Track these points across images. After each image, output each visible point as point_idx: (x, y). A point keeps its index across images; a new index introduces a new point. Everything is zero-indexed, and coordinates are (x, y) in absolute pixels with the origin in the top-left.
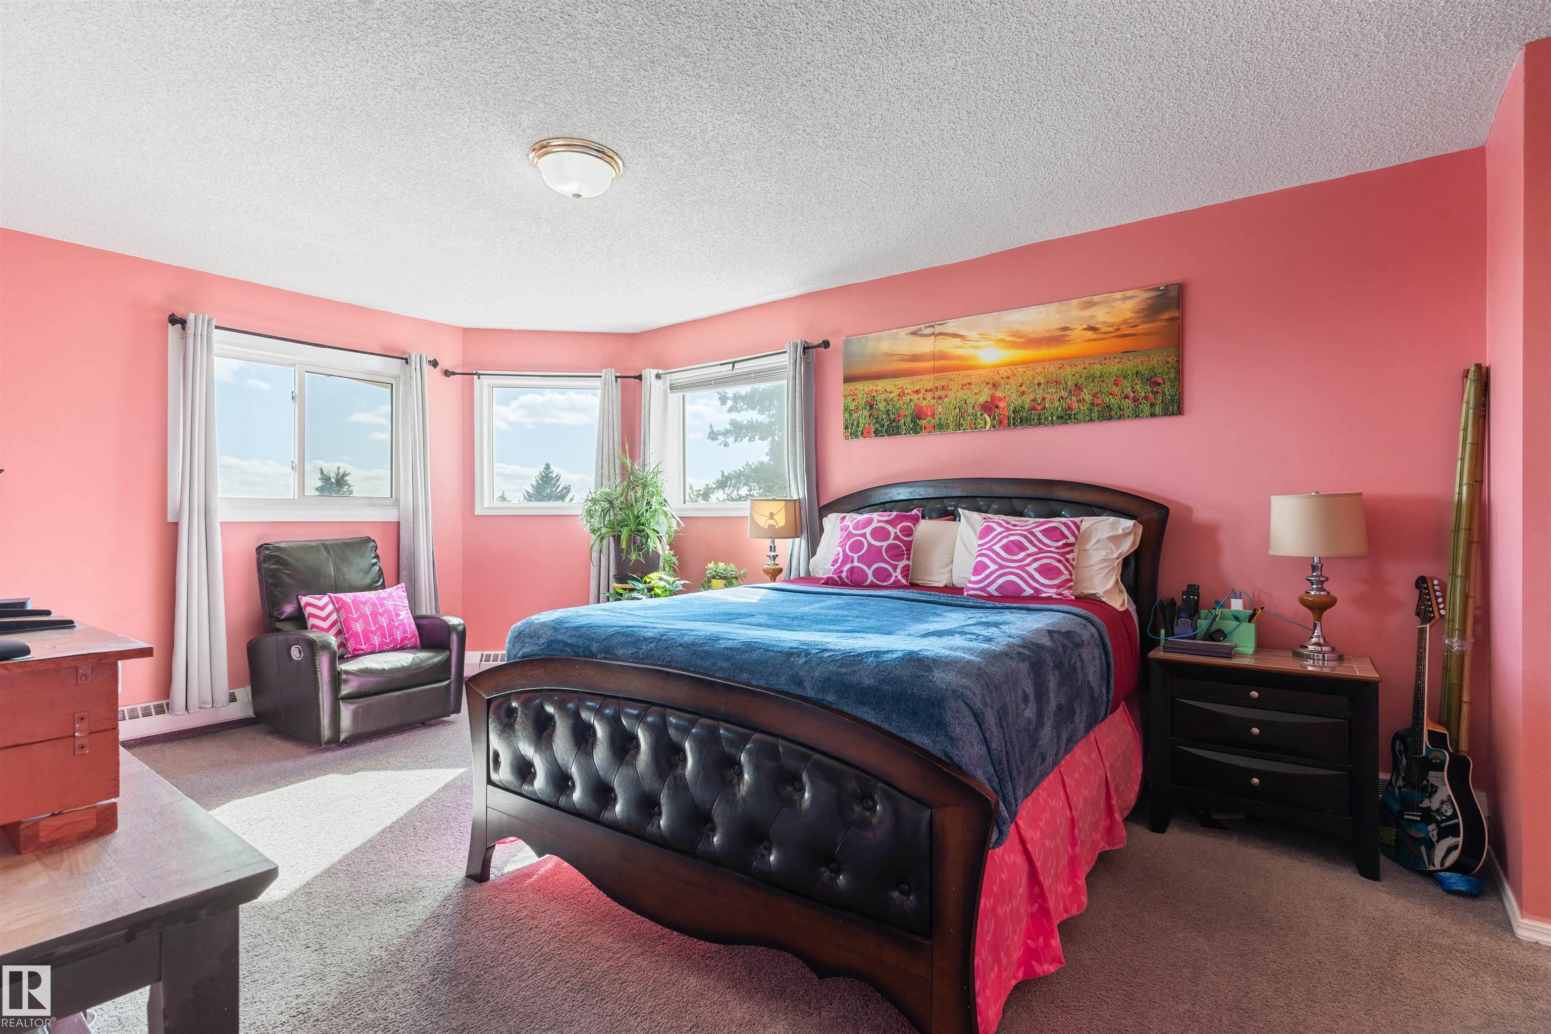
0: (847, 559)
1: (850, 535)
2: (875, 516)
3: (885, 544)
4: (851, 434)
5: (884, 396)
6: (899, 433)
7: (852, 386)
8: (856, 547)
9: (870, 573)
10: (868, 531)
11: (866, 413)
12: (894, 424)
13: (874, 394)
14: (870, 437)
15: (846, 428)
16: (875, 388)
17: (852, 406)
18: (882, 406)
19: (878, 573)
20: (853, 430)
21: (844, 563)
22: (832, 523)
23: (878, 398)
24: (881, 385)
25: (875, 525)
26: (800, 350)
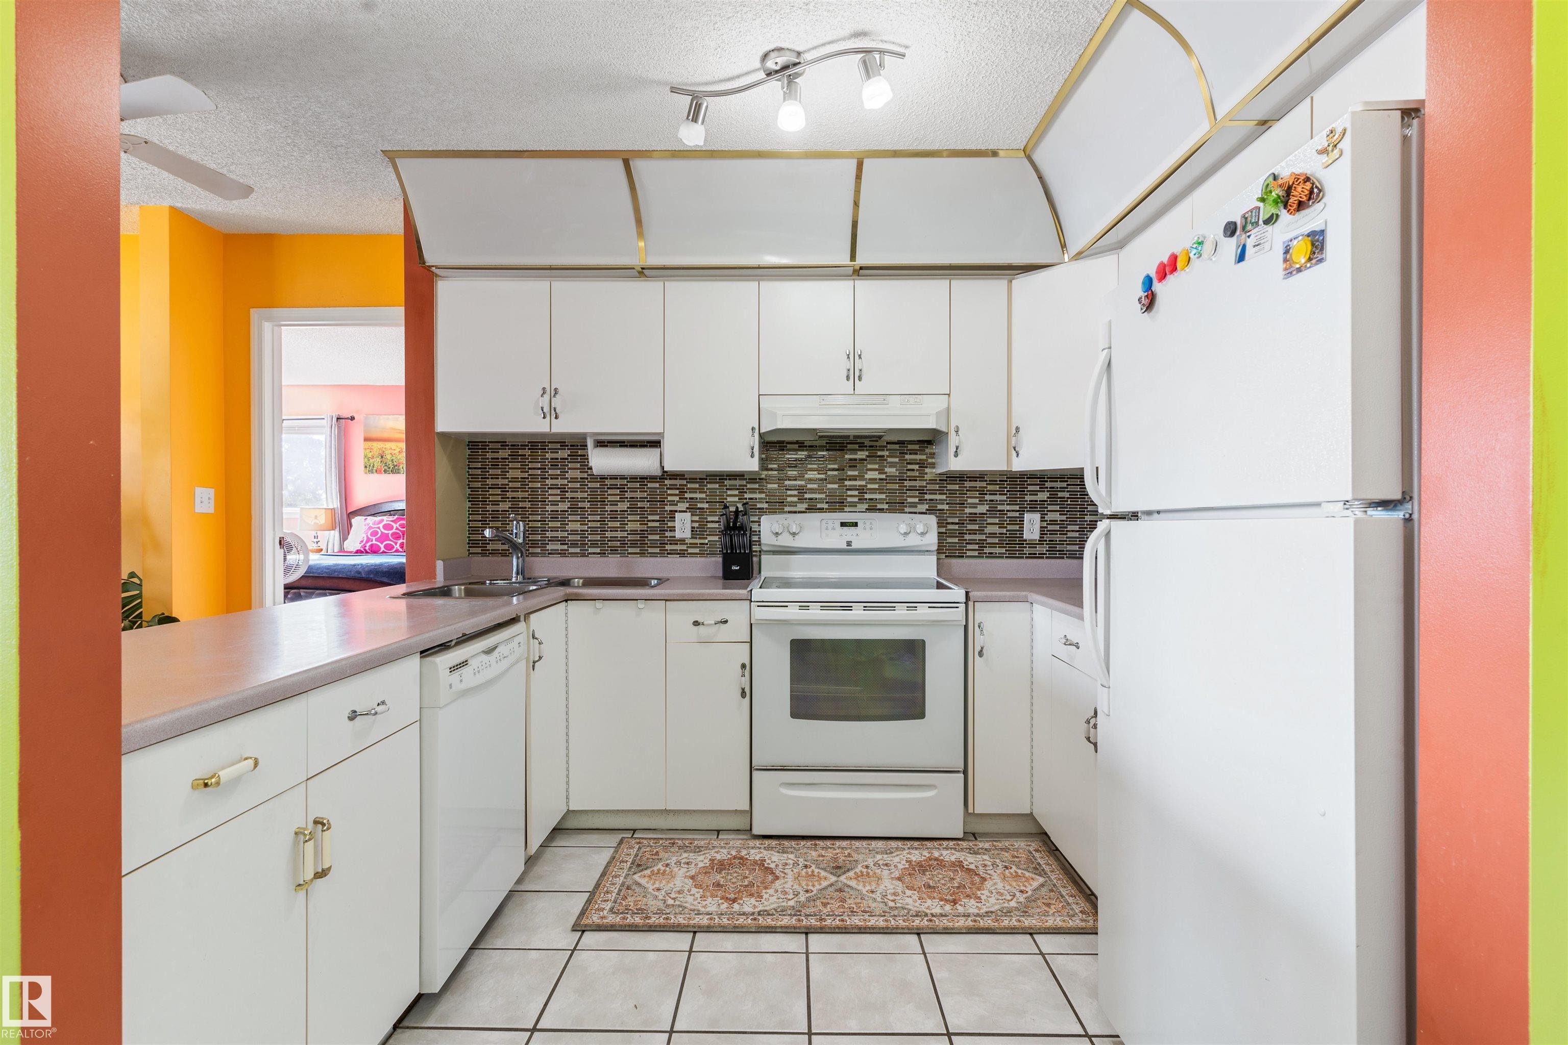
0: (368, 540)
1: (370, 528)
2: (385, 518)
3: (391, 532)
4: (369, 471)
5: (390, 451)
6: (399, 473)
7: (369, 444)
8: (374, 534)
9: (382, 546)
10: (381, 526)
11: (379, 460)
12: (396, 468)
13: (384, 450)
14: (381, 473)
15: (366, 467)
16: (385, 447)
17: (370, 455)
18: (389, 457)
19: (386, 547)
20: (370, 469)
21: (367, 542)
22: (357, 521)
23: (386, 452)
24: (388, 445)
25: (385, 522)
26: (335, 419)
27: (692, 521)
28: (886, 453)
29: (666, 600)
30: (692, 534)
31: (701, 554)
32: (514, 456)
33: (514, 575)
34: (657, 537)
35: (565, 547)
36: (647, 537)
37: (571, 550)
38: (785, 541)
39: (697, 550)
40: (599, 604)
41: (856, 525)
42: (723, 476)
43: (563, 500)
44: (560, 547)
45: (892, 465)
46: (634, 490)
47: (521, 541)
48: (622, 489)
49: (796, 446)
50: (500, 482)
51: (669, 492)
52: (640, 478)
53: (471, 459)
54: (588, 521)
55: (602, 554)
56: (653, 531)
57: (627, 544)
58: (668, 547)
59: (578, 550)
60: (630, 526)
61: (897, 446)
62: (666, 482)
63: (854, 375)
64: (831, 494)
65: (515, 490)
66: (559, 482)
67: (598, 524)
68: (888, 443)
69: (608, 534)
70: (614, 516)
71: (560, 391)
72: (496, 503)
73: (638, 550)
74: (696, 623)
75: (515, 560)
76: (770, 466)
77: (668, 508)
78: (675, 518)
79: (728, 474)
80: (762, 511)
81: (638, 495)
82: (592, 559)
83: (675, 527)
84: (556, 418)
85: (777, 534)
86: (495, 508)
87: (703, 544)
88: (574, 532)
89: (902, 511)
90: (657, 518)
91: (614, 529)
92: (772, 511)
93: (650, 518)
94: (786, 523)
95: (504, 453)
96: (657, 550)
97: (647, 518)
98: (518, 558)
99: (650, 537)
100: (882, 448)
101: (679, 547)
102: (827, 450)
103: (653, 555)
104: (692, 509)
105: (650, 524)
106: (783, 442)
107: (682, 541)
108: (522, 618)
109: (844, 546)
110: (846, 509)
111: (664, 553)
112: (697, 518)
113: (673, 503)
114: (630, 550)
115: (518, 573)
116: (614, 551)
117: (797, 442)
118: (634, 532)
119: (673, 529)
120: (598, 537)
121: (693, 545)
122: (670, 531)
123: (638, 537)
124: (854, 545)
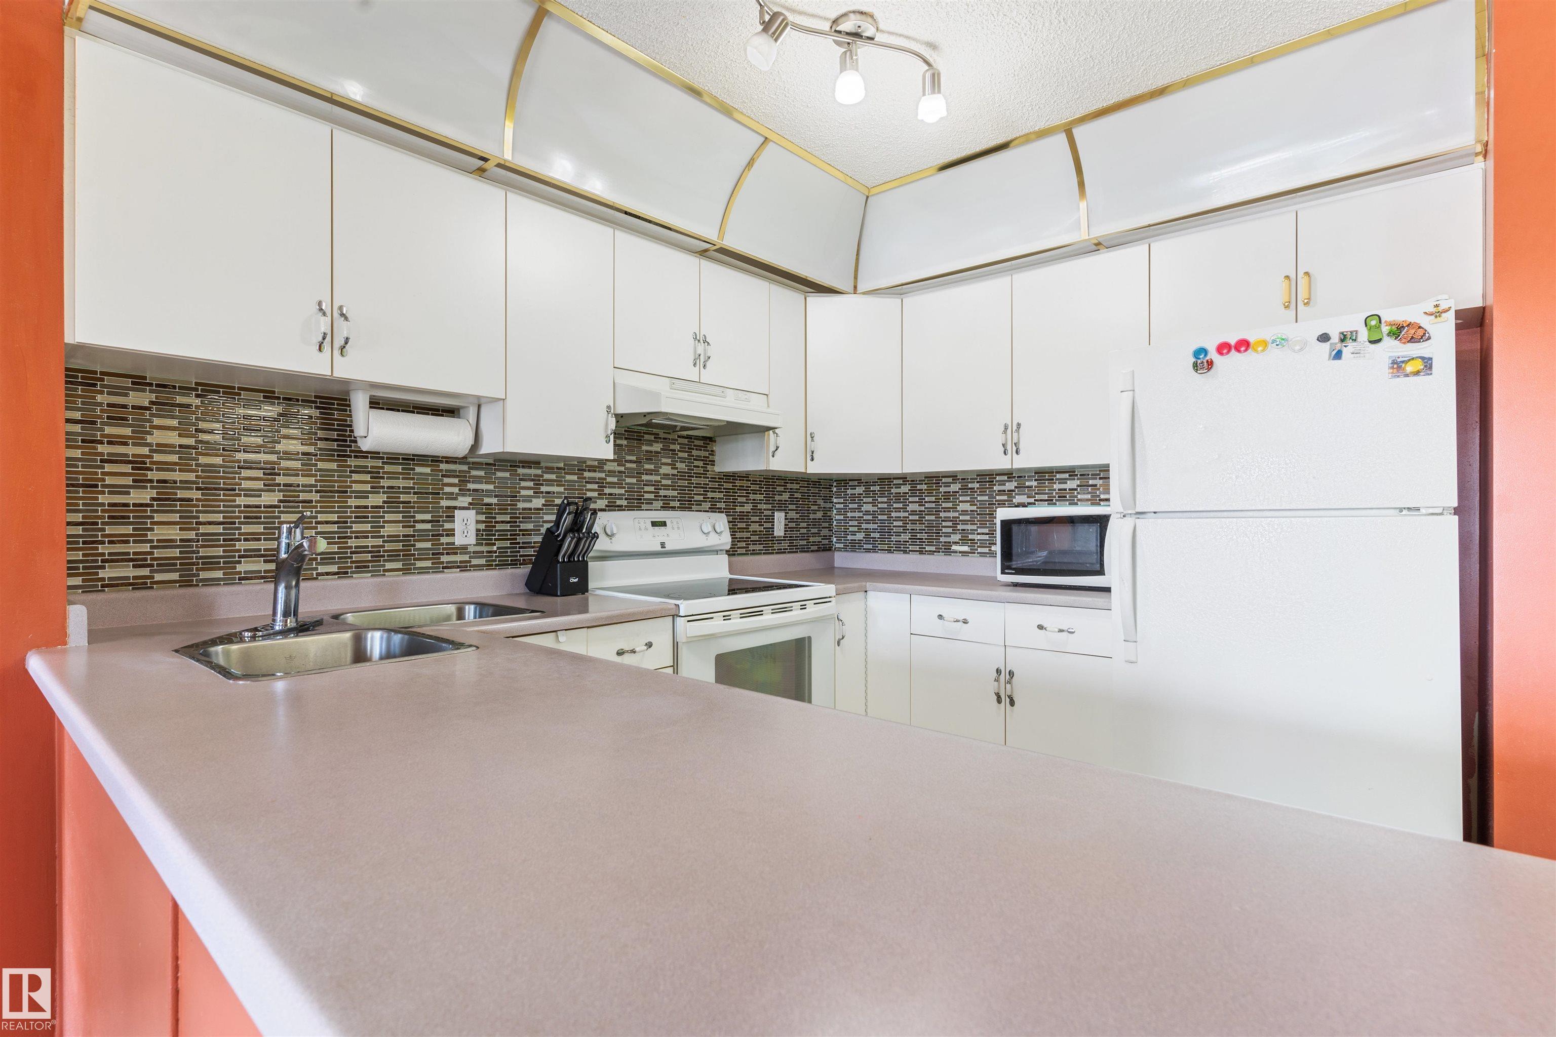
27: (478, 522)
28: (677, 447)
30: (477, 539)
31: (489, 566)
34: (428, 545)
36: (414, 545)
39: (483, 561)
41: (663, 524)
42: (515, 462)
45: (682, 460)
48: (376, 475)
50: (131, 450)
51: (445, 480)
52: (403, 459)
54: (317, 523)
55: (342, 574)
56: (423, 536)
57: (384, 556)
58: (445, 558)
60: (388, 530)
61: (686, 441)
62: (441, 466)
63: (701, 361)
65: (165, 466)
67: (336, 528)
69: (352, 543)
70: (362, 514)
73: (399, 565)
77: (444, 503)
78: (453, 516)
79: (521, 458)
83: (454, 530)
87: (490, 552)
90: (428, 517)
91: (363, 535)
93: (419, 517)
94: (603, 522)
97: (414, 517)
99: (419, 545)
100: (674, 441)
101: (458, 558)
103: (423, 571)
104: (477, 505)
105: (419, 526)
107: (464, 549)
109: (659, 548)
110: (649, 507)
111: (438, 567)
112: (483, 518)
114: (389, 566)
115: (286, 614)
116: (362, 567)
118: (393, 539)
119: (451, 533)
120: (336, 548)
121: (478, 555)
122: (447, 535)
123: (399, 546)
124: (669, 547)
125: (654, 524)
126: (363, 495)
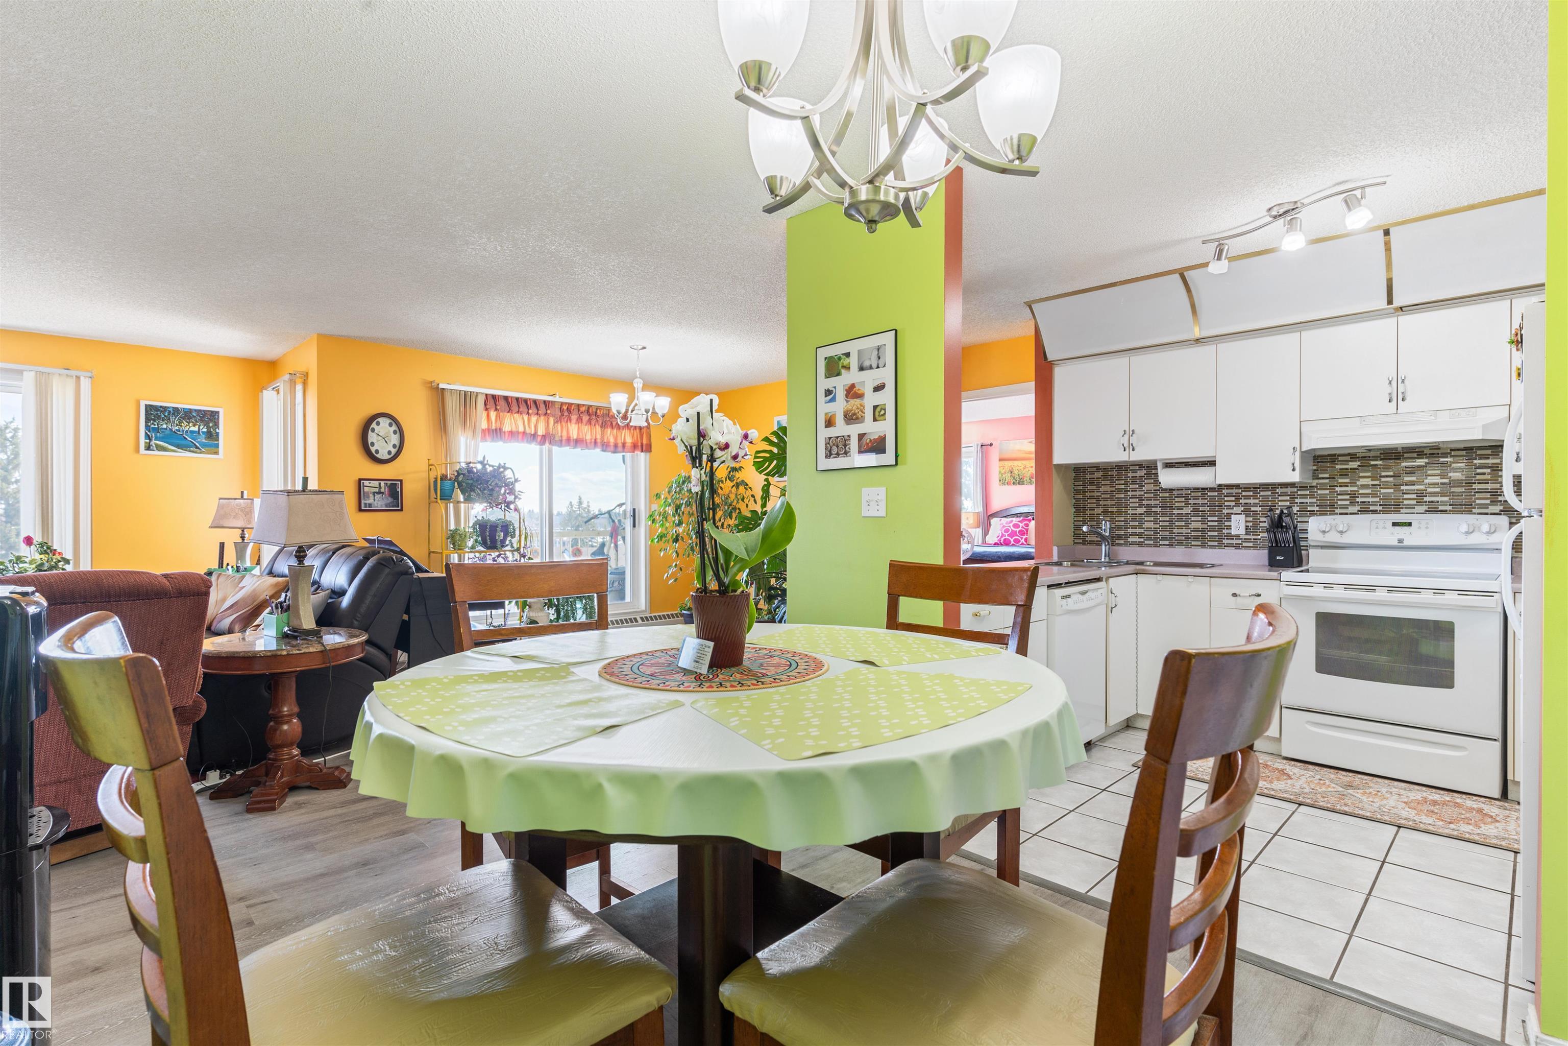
0: (1003, 535)
1: (1004, 526)
2: (1014, 519)
3: (1018, 530)
4: (1002, 484)
7: (1003, 463)
8: (1007, 531)
9: (1012, 540)
10: (1011, 525)
11: (1009, 475)
14: (1011, 485)
15: (1000, 481)
16: (1014, 464)
17: (1003, 472)
18: (1016, 472)
19: (1015, 541)
20: (1003, 482)
21: (1002, 537)
22: (994, 521)
23: (1015, 468)
25: (1014, 522)
26: (979, 446)
27: (1246, 521)
28: (1449, 459)
29: (1210, 577)
30: (1246, 532)
31: (1255, 547)
32: (1105, 477)
33: (1103, 557)
34: (1216, 534)
35: (1142, 540)
36: (1208, 534)
37: (1146, 542)
38: (1333, 537)
39: (1251, 544)
40: (1159, 577)
41: (1410, 524)
42: (1275, 485)
43: (1141, 506)
44: (1137, 540)
45: (1457, 470)
46: (1196, 498)
47: (1107, 534)
48: (1187, 498)
49: (1348, 458)
50: (1095, 494)
51: (1226, 499)
52: (1202, 489)
53: (1076, 479)
54: (1160, 521)
55: (1171, 545)
56: (1212, 529)
57: (1191, 538)
58: (1225, 541)
59: (1152, 542)
60: (1193, 525)
61: (1464, 453)
62: (1223, 491)
63: (1397, 397)
64: (1386, 497)
65: (1105, 499)
66: (1138, 493)
67: (1167, 524)
68: (1452, 450)
69: (1175, 531)
70: (1180, 517)
71: (1136, 431)
72: (1092, 509)
73: (1199, 543)
74: (1234, 595)
75: (1103, 547)
76: (1320, 476)
77: (1225, 511)
78: (1231, 518)
79: (1279, 484)
80: (1312, 513)
81: (1200, 501)
82: (1162, 549)
83: (1231, 526)
84: (1133, 450)
85: (1324, 532)
86: (1092, 512)
87: (1255, 539)
88: (1148, 529)
89: (1470, 512)
90: (1216, 519)
91: (1180, 527)
92: (1322, 513)
93: (1210, 519)
94: (1334, 523)
95: (1098, 475)
96: (1216, 543)
97: (1208, 519)
98: (1106, 546)
99: (1210, 533)
100: (1445, 455)
101: (1234, 541)
102: (1381, 460)
103: (1212, 547)
104: (1247, 512)
105: (1210, 524)
106: (1334, 455)
107: (1238, 537)
108: (1104, 580)
109: (1395, 543)
110: (1402, 511)
111: (1221, 545)
112: (1251, 519)
113: (1229, 507)
114: (1193, 543)
115: (1105, 556)
116: (1180, 543)
117: (1349, 454)
118: (1196, 530)
119: (1229, 527)
120: (1168, 533)
121: (1247, 540)
122: (1227, 529)
123: (1200, 533)
124: (1406, 543)
125: (1394, 524)
126: (1180, 508)
